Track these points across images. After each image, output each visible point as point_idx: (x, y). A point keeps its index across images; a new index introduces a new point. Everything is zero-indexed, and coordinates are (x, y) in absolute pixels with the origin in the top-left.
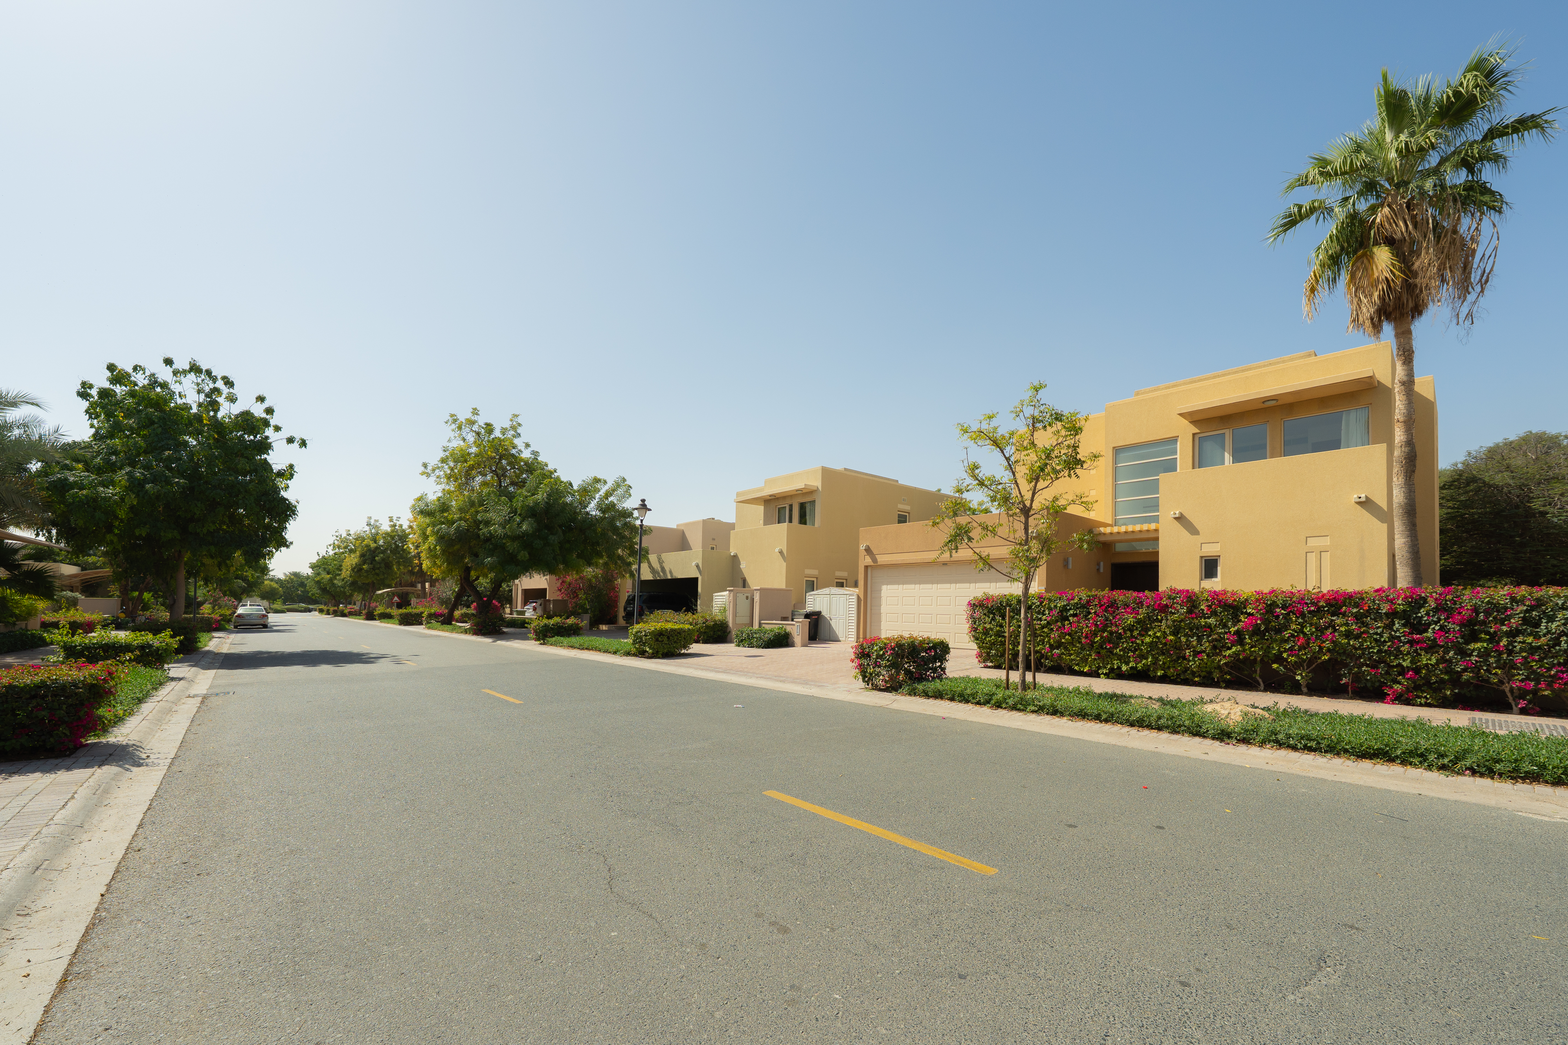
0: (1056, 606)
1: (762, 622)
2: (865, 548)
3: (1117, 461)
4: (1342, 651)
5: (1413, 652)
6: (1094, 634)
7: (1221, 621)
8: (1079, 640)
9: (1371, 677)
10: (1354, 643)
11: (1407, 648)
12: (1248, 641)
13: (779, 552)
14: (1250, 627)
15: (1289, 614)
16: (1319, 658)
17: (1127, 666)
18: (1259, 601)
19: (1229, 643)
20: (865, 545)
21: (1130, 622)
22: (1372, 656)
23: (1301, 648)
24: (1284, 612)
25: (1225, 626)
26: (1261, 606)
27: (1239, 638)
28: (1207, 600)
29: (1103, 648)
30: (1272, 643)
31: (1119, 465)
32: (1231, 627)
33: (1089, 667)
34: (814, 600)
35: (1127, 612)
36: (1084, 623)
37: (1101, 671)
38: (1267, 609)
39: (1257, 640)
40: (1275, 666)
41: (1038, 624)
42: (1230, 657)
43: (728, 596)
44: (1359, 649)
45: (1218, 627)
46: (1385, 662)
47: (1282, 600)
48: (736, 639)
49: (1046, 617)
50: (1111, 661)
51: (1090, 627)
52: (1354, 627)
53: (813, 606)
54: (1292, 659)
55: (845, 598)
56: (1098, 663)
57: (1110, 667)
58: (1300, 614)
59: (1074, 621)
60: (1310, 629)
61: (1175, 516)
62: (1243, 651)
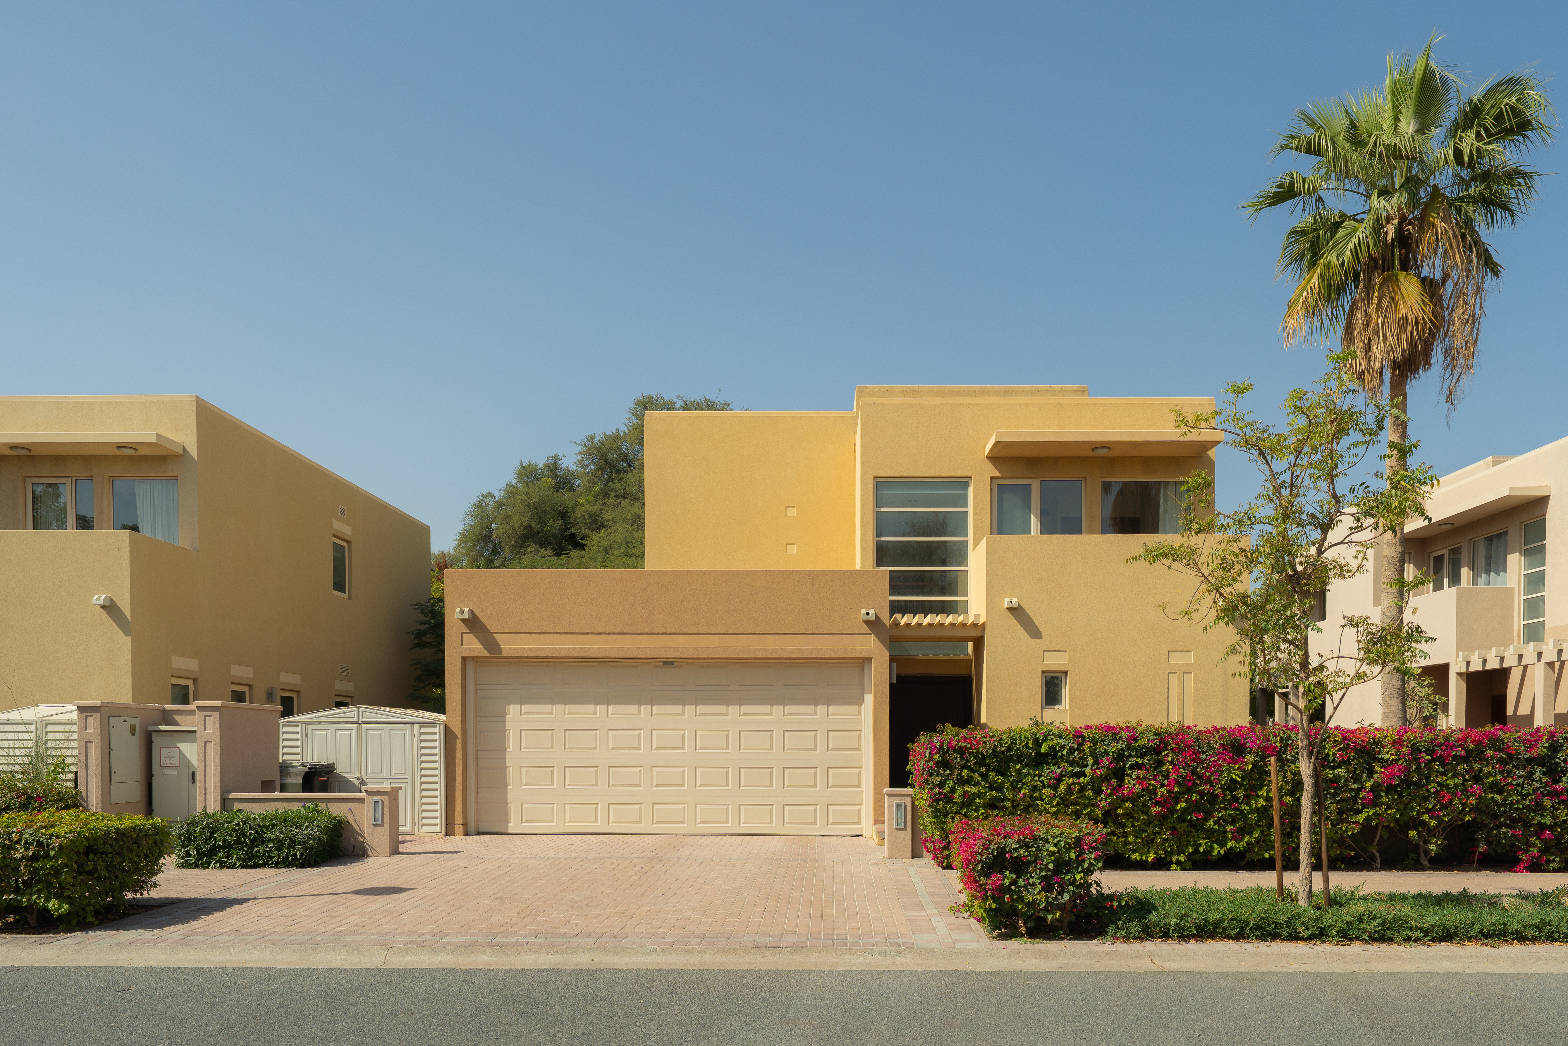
1: (232, 795)
2: (466, 616)
3: (879, 501)
4: (1484, 809)
5: (1551, 807)
6: (1174, 798)
7: (1354, 772)
8: (1145, 809)
9: (1506, 841)
10: (1498, 798)
11: (1547, 802)
12: (1385, 800)
13: (103, 607)
14: (1392, 780)
15: (1433, 760)
16: (1461, 820)
17: (1221, 848)
18: (1397, 743)
19: (1362, 804)
20: (466, 610)
21: (1234, 777)
22: (1513, 813)
23: (1444, 807)
24: (1429, 757)
25: (1356, 779)
26: (1404, 750)
27: (1375, 797)
28: (1336, 741)
29: (1184, 821)
30: (1411, 801)
31: (883, 509)
32: (1365, 781)
33: (1154, 853)
34: (306, 735)
35: (1225, 760)
36: (1155, 780)
37: (1174, 859)
38: (1411, 754)
39: (1393, 798)
40: (1412, 833)
41: (1073, 783)
42: (1362, 824)
43: (75, 724)
44: (1502, 805)
45: (1350, 782)
46: (1524, 820)
47: (1426, 741)
48: (183, 846)
49: (1088, 770)
50: (1195, 841)
51: (1167, 786)
52: (1499, 777)
53: (299, 750)
54: (1433, 823)
55: (408, 733)
56: (1170, 846)
57: (1191, 851)
58: (1443, 761)
59: (1138, 777)
60: (1456, 780)
61: (1010, 605)
62: (1379, 815)
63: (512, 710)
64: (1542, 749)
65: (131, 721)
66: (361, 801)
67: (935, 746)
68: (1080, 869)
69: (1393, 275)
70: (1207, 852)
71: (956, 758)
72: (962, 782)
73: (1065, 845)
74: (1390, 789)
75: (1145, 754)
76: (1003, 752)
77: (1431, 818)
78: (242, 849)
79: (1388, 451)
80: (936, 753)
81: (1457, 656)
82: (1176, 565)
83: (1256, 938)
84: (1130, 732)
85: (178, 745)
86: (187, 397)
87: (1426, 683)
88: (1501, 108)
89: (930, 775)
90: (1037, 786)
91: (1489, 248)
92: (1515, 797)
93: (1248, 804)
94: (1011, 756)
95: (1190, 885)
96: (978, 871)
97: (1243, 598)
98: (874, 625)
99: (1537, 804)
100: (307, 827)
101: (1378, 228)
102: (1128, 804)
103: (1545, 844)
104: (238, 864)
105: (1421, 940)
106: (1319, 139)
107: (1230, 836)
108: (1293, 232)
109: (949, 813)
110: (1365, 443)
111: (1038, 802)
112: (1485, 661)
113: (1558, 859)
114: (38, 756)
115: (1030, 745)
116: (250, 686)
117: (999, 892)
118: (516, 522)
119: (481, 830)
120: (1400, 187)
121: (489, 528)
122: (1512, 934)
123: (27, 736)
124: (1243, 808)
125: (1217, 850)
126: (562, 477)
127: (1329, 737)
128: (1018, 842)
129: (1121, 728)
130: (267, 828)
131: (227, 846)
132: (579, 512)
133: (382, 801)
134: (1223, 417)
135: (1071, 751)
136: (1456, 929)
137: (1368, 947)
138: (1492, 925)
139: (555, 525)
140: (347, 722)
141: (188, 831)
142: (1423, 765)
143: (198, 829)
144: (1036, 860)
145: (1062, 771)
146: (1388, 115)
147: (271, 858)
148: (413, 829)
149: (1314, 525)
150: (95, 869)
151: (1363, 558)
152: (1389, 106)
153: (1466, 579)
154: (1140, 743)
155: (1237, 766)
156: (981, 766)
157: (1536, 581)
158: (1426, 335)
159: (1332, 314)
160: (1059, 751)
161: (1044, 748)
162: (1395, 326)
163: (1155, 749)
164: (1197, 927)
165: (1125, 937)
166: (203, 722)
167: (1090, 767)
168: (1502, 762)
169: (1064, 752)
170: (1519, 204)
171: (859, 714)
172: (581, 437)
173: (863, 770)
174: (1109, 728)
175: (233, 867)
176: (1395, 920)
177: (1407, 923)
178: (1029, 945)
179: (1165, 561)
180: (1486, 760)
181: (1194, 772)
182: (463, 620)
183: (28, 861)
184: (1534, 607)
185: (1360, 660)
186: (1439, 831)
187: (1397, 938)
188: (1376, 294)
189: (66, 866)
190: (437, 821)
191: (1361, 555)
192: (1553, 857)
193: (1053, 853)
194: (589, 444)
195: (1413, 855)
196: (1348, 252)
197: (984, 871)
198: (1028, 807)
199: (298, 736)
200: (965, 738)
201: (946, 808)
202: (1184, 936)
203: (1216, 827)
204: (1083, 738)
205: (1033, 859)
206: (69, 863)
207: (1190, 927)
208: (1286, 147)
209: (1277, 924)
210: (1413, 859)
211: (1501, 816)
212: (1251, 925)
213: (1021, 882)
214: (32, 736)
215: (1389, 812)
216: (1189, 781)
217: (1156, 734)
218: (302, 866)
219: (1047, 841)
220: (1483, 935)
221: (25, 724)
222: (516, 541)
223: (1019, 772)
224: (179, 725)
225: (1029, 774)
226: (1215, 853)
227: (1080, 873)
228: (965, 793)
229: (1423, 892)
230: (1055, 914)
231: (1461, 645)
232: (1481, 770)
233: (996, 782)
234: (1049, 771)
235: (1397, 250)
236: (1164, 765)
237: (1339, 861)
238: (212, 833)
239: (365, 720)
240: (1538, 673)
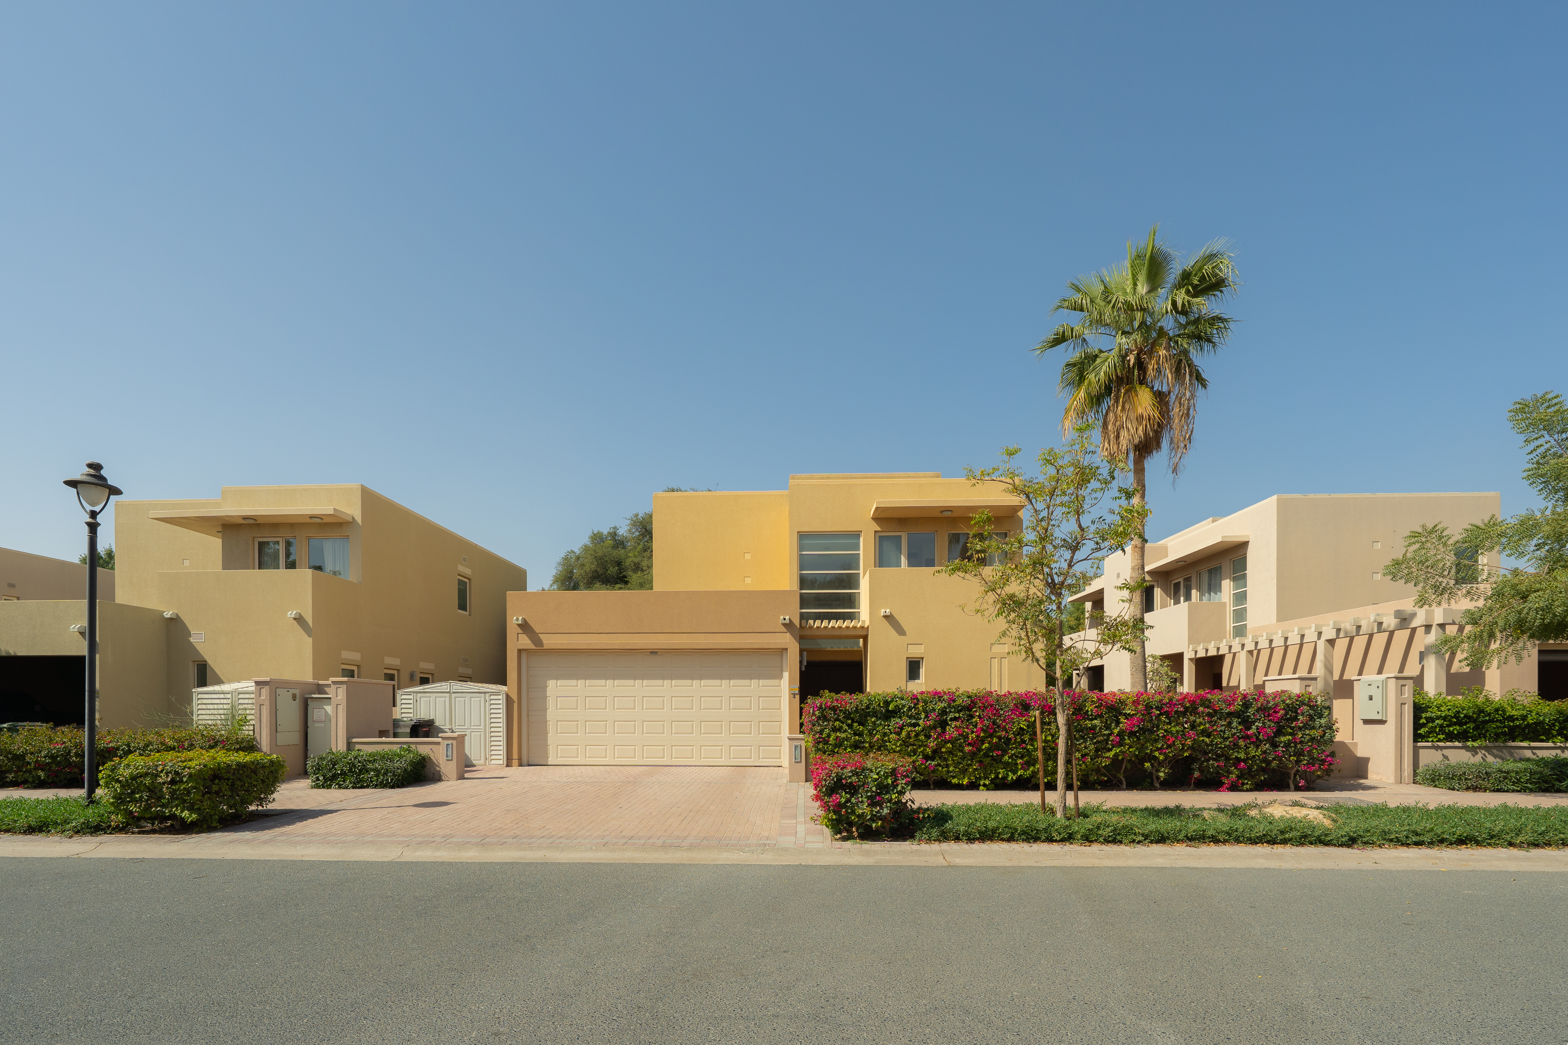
0: (934, 710)
1: (354, 740)
2: (520, 622)
3: (801, 548)
4: (1197, 748)
5: (1245, 746)
6: (980, 741)
7: (1106, 722)
8: (961, 749)
9: (1213, 770)
10: (1207, 740)
11: (1242, 743)
12: (1127, 741)
13: (295, 619)
14: (1132, 728)
15: (1161, 714)
16: (1181, 756)
17: (1014, 775)
18: (1136, 703)
19: (1111, 745)
20: (520, 618)
21: (1022, 726)
22: (1217, 751)
23: (1169, 747)
24: (1158, 712)
25: (1108, 727)
26: (1140, 707)
27: (1121, 739)
28: (1093, 701)
29: (988, 756)
30: (1146, 742)
31: (803, 553)
32: (1113, 729)
33: (968, 779)
34: (416, 701)
35: (1016, 714)
36: (968, 728)
37: (982, 783)
38: (1146, 710)
39: (1134, 741)
40: (1147, 765)
41: (911, 731)
42: (1112, 758)
43: (253, 693)
44: (1210, 745)
45: (1103, 729)
46: (1226, 755)
47: (1156, 701)
48: (315, 774)
49: (921, 722)
50: (996, 770)
51: (976, 732)
52: (1207, 725)
53: (411, 711)
54: (1161, 757)
55: (482, 700)
56: (978, 774)
57: (993, 777)
58: (1168, 714)
59: (956, 726)
60: (1178, 728)
61: (885, 614)
62: (1123, 752)
63: (551, 683)
64: (1237, 706)
65: (292, 691)
66: (439, 743)
67: (817, 706)
68: (895, 791)
69: (1133, 387)
70: (1004, 778)
71: (831, 714)
72: (835, 730)
73: (884, 774)
74: (1132, 734)
75: (961, 710)
76: (863, 710)
77: (1160, 754)
78: (353, 776)
79: (1117, 494)
80: (817, 710)
81: (1189, 648)
82: (968, 576)
83: (1023, 841)
84: (950, 695)
85: (325, 707)
86: (355, 485)
87: (1166, 664)
88: (1203, 273)
89: (814, 725)
90: (886, 733)
91: (1199, 369)
92: (1219, 740)
93: (1032, 745)
94: (869, 712)
95: (983, 801)
96: (823, 793)
97: (1012, 597)
98: (789, 626)
99: (1235, 745)
100: (397, 761)
101: (1123, 357)
102: (949, 745)
103: (1241, 772)
104: (350, 786)
105: (1142, 842)
106: (1082, 300)
107: (1020, 767)
108: (1067, 365)
109: (827, 751)
110: (1102, 489)
111: (887, 744)
112: (1207, 650)
113: (1250, 782)
114: (232, 714)
115: (882, 705)
116: (398, 670)
117: (839, 806)
118: (587, 568)
119: (530, 763)
120: (1138, 328)
121: (571, 572)
122: (1209, 837)
123: (225, 701)
124: (1028, 748)
125: (1011, 777)
126: (619, 540)
127: (1088, 698)
128: (851, 771)
129: (944, 693)
130: (370, 761)
131: (343, 774)
132: (628, 562)
133: (452, 744)
134: (1001, 472)
135: (910, 709)
136: (1168, 834)
137: (1104, 847)
138: (1194, 831)
139: (613, 570)
140: (443, 692)
141: (318, 764)
142: (1154, 718)
143: (324, 763)
144: (864, 784)
145: (903, 723)
146: (1129, 282)
147: (372, 781)
148: (485, 762)
149: (1066, 547)
150: (220, 790)
151: (1097, 568)
152: (1130, 276)
153: (1195, 597)
154: (957, 703)
155: (1024, 719)
156: (848, 719)
157: (1241, 598)
158: (1156, 426)
159: (1095, 417)
160: (902, 708)
161: (891, 707)
162: (1134, 421)
163: (968, 707)
164: (980, 833)
165: (928, 839)
166: (335, 691)
167: (922, 720)
168: (1209, 715)
169: (905, 710)
170: (1219, 337)
171: (780, 686)
172: (630, 515)
173: (782, 723)
174: (936, 693)
175: (347, 788)
176: (1124, 827)
177: (1132, 829)
178: (858, 846)
179: (960, 574)
180: (1198, 714)
181: (994, 723)
182: (519, 625)
183: (168, 784)
184: (1240, 615)
185: (1099, 642)
186: (1166, 764)
187: (1125, 841)
188: (1121, 400)
189: (195, 788)
190: (501, 757)
191: (1096, 566)
192: (1246, 781)
193: (876, 780)
194: (634, 519)
195: (1148, 780)
196: (1102, 373)
197: (828, 792)
198: (880, 747)
199: (411, 702)
200: (837, 700)
201: (824, 747)
202: (971, 839)
203: (1010, 760)
204: (918, 700)
205: (862, 784)
206: (197, 786)
207: (975, 833)
208: (1060, 307)
209: (1037, 830)
210: (1148, 783)
211: (1210, 752)
212: (1019, 831)
213: (853, 800)
214: (229, 701)
215: (1131, 750)
216: (991, 729)
217: (968, 697)
218: (393, 787)
219: (871, 771)
220: (1188, 838)
221: (224, 693)
222: (587, 580)
223: (874, 723)
224: (327, 694)
225: (881, 724)
226: (1010, 778)
227: (895, 793)
228: (837, 737)
229: (1149, 806)
230: (878, 823)
231: (1192, 639)
232: (1195, 721)
233: (858, 730)
234: (895, 722)
235: (1136, 372)
236: (974, 718)
237: (1097, 784)
238: (334, 765)
239: (454, 691)
240: (1242, 657)
